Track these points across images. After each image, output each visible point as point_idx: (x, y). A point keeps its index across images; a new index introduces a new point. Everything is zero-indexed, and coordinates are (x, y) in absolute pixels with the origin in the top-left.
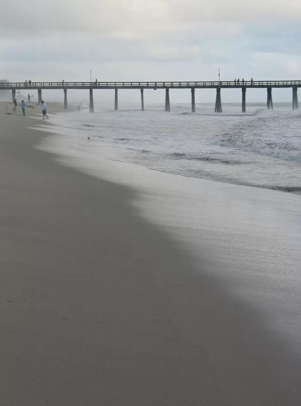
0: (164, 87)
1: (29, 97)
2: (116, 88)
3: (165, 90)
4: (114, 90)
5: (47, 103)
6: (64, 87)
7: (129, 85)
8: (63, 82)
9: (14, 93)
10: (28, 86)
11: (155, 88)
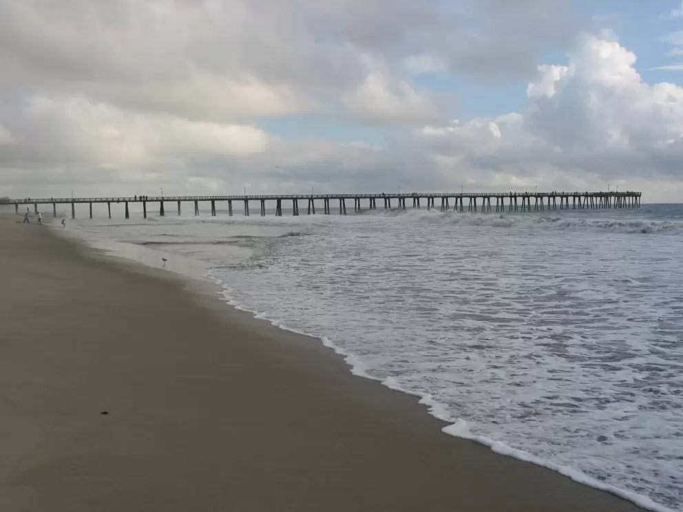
0: (124, 201)
1: (28, 209)
2: (91, 202)
3: (125, 203)
4: (89, 204)
5: (42, 214)
6: (54, 202)
7: (100, 200)
8: (52, 199)
9: (17, 206)
10: (27, 202)
11: (118, 201)
